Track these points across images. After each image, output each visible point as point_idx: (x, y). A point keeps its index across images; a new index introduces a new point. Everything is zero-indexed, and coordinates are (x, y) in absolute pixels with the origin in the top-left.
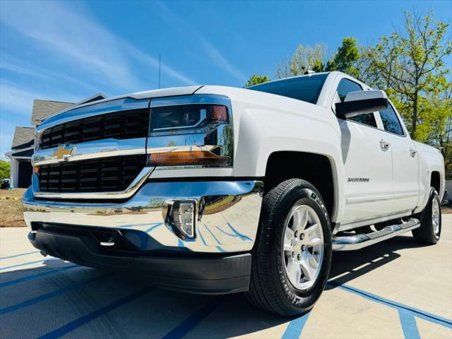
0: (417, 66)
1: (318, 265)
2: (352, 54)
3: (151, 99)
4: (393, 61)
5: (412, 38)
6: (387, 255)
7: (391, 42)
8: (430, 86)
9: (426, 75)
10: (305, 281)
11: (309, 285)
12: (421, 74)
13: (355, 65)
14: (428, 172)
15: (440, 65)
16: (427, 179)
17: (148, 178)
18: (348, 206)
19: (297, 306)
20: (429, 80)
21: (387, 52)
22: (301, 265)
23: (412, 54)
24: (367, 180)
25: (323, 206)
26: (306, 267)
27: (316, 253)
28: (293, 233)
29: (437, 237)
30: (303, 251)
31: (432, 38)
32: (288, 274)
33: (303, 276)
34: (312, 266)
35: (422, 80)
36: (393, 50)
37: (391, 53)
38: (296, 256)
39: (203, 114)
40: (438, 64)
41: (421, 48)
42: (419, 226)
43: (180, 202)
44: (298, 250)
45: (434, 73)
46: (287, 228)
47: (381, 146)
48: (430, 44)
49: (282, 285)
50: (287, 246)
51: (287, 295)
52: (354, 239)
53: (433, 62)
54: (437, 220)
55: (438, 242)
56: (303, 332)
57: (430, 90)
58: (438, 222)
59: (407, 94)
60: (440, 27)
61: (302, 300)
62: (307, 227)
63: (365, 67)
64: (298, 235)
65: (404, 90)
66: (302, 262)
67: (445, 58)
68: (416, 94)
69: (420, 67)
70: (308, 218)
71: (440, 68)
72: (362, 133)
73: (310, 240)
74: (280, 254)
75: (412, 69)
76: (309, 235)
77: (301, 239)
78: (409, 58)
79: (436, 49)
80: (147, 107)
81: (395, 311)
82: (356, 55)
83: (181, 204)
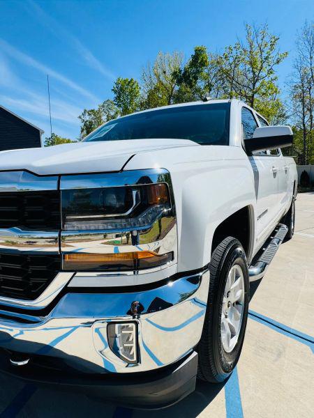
0: (254, 73)
2: (202, 60)
3: (60, 175)
4: (236, 69)
5: (251, 49)
7: (234, 51)
8: (263, 90)
9: (260, 81)
12: (257, 80)
13: (206, 70)
15: (271, 73)
16: (291, 188)
17: (66, 286)
20: (262, 85)
21: (231, 60)
23: (251, 63)
24: (266, 211)
30: (228, 307)
31: (266, 50)
35: (258, 85)
36: (236, 58)
37: (234, 61)
40: (270, 72)
41: (258, 58)
43: (114, 322)
44: (225, 309)
45: (267, 80)
48: (265, 55)
53: (266, 70)
57: (264, 94)
59: (246, 97)
60: (273, 40)
63: (214, 72)
65: (244, 93)
67: (275, 67)
68: (253, 96)
69: (257, 74)
71: (271, 75)
73: (235, 295)
75: (250, 75)
78: (248, 66)
79: (270, 60)
80: (56, 189)
82: (206, 61)
83: (117, 325)
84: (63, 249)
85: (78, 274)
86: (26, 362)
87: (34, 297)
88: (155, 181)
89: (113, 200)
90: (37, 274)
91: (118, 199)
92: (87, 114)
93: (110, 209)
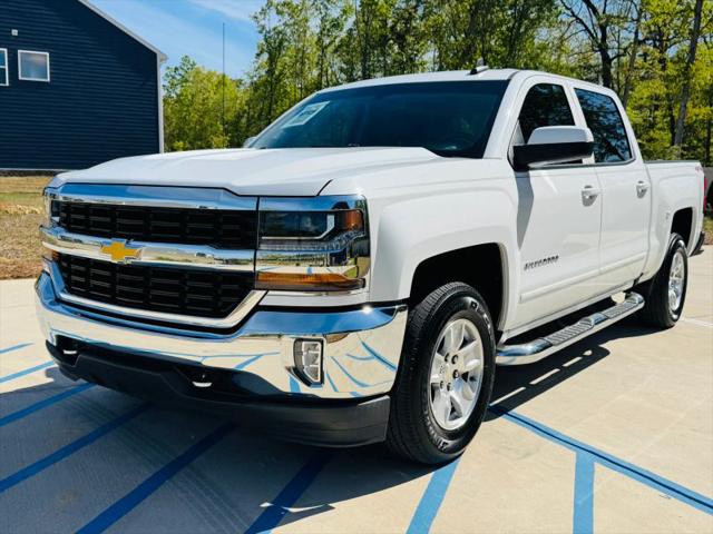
1: (474, 395)
3: (259, 197)
6: (588, 353)
10: (457, 417)
11: (461, 422)
14: (668, 214)
16: (664, 226)
17: (257, 304)
18: (523, 305)
19: (444, 452)
22: (451, 398)
24: (555, 258)
25: (485, 316)
26: (458, 399)
27: (472, 379)
28: (442, 358)
29: (675, 316)
30: (454, 377)
32: (435, 412)
33: (453, 410)
34: (465, 397)
38: (445, 388)
39: (331, 222)
42: (642, 305)
43: (302, 340)
44: (448, 377)
46: (437, 354)
47: (584, 197)
49: (427, 428)
50: (435, 377)
51: (432, 440)
52: (529, 347)
54: (679, 288)
55: (677, 324)
56: (451, 485)
58: (680, 291)
61: (451, 443)
62: (462, 347)
64: (450, 359)
66: (452, 393)
70: (464, 333)
72: (552, 186)
73: (465, 364)
74: (426, 390)
76: (465, 357)
77: (454, 363)
80: (254, 209)
81: (571, 455)
83: (304, 343)
84: (258, 269)
85: (270, 292)
86: (208, 385)
87: (223, 315)
88: (352, 207)
89: (308, 224)
90: (227, 293)
91: (314, 223)
92: (273, 11)
93: (305, 233)
